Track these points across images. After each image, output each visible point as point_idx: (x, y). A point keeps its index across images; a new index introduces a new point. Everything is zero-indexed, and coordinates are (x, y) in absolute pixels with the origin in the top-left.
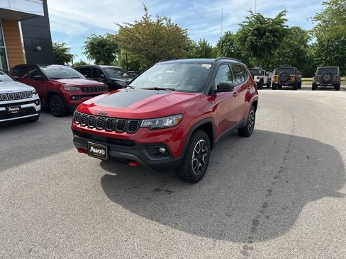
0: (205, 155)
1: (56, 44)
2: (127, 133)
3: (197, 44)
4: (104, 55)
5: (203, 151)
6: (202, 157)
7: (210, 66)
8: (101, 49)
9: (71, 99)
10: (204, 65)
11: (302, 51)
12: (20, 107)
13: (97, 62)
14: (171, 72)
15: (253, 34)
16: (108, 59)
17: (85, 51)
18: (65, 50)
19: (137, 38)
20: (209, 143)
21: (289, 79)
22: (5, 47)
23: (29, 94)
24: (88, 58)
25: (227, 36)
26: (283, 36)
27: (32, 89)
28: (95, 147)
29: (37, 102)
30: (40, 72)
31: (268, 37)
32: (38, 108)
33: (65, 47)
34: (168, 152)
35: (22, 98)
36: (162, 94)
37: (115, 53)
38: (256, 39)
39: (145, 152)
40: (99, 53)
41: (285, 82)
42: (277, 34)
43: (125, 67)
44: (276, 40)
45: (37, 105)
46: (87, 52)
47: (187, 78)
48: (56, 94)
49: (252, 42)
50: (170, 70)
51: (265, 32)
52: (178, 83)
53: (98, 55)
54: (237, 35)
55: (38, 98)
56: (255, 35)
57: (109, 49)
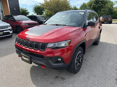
0: (81, 58)
1: (23, 8)
2: (40, 51)
3: (73, 7)
4: (40, 12)
5: (80, 57)
6: (80, 60)
7: (83, 13)
8: (38, 10)
9: (24, 28)
10: (80, 13)
11: (112, 9)
12: (3, 32)
13: (37, 15)
14: (64, 16)
15: (94, 3)
16: (41, 13)
17: (33, 11)
18: (26, 10)
19: (50, 4)
20: (83, 52)
21: (108, 20)
22: (3, 9)
23: (7, 27)
24: (34, 13)
25: (84, 4)
26: (106, 3)
27: (9, 24)
28: (25, 57)
29: (11, 30)
30: (13, 18)
31: (100, 4)
32: (11, 32)
33: (27, 9)
34: (63, 61)
35: (4, 28)
36: (59, 27)
37: (43, 11)
38: (95, 5)
39: (50, 61)
40: (38, 11)
41: (106, 21)
42: (103, 3)
43: (47, 16)
44: (103, 5)
45: (11, 31)
46: (34, 11)
47: (70, 20)
48: (19, 26)
49: (94, 6)
50: (64, 15)
51: (99, 2)
52: (67, 22)
53: (37, 12)
54: (88, 3)
55: (11, 28)
56: (95, 3)
57: (41, 10)
